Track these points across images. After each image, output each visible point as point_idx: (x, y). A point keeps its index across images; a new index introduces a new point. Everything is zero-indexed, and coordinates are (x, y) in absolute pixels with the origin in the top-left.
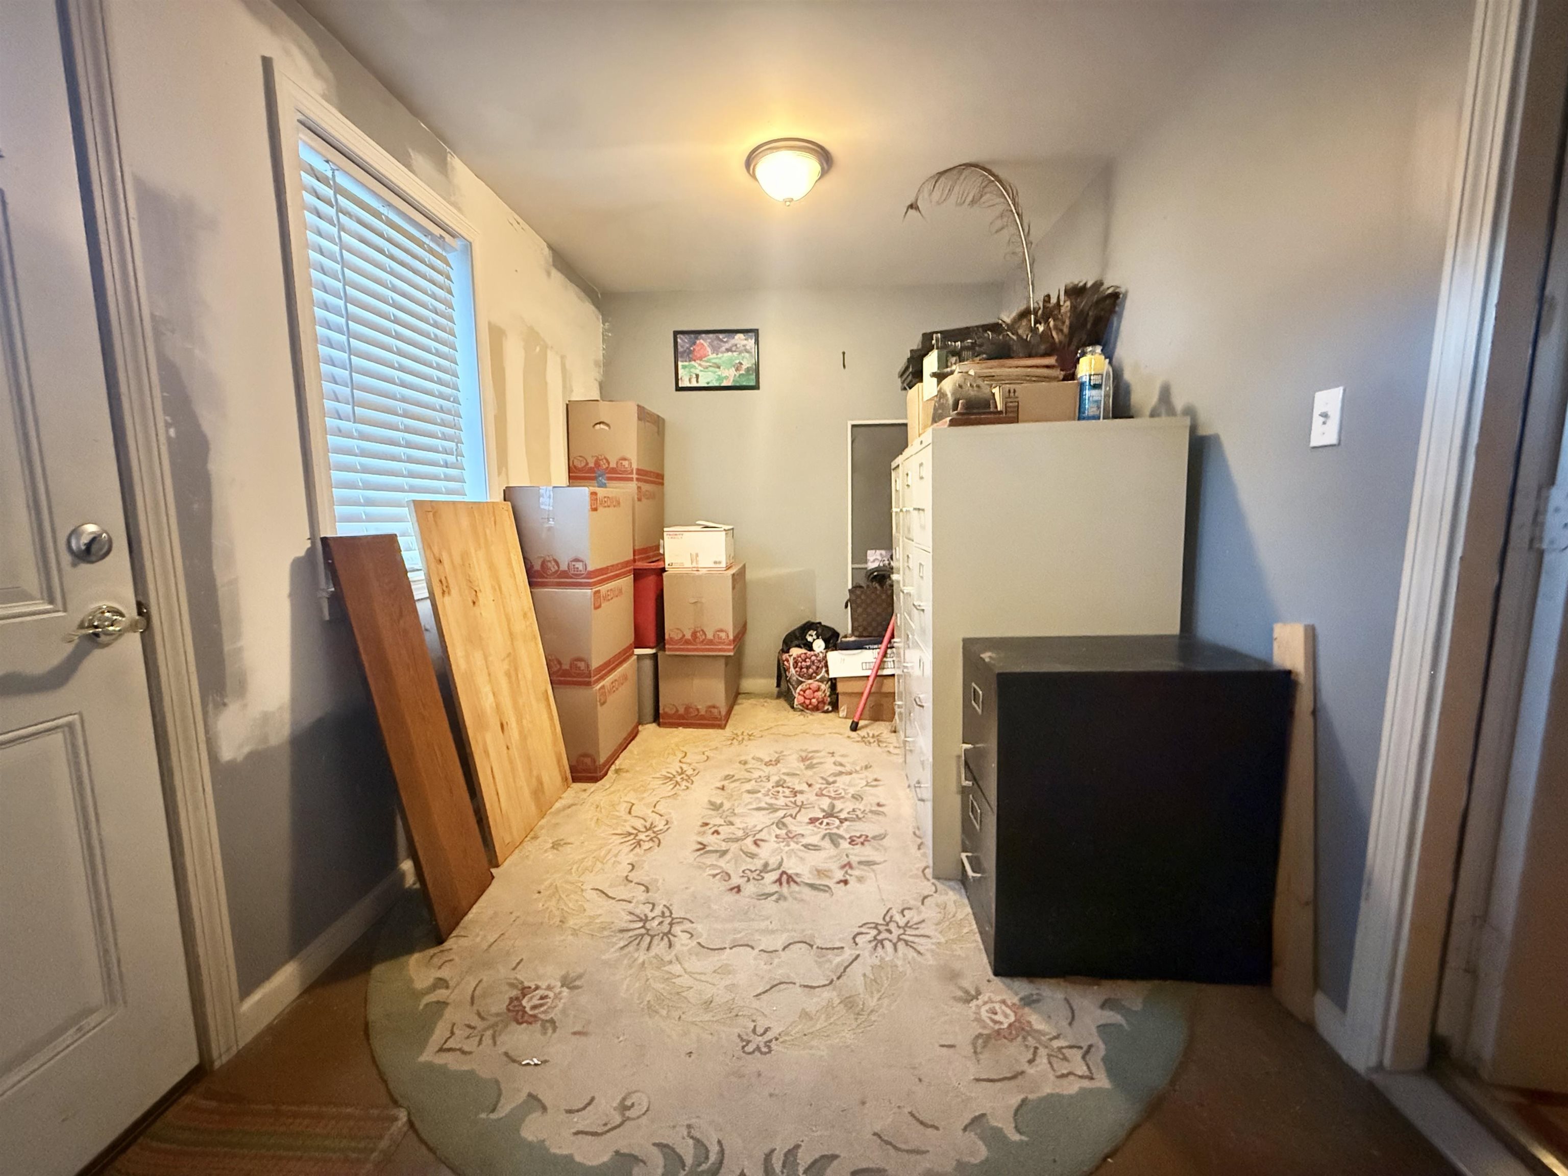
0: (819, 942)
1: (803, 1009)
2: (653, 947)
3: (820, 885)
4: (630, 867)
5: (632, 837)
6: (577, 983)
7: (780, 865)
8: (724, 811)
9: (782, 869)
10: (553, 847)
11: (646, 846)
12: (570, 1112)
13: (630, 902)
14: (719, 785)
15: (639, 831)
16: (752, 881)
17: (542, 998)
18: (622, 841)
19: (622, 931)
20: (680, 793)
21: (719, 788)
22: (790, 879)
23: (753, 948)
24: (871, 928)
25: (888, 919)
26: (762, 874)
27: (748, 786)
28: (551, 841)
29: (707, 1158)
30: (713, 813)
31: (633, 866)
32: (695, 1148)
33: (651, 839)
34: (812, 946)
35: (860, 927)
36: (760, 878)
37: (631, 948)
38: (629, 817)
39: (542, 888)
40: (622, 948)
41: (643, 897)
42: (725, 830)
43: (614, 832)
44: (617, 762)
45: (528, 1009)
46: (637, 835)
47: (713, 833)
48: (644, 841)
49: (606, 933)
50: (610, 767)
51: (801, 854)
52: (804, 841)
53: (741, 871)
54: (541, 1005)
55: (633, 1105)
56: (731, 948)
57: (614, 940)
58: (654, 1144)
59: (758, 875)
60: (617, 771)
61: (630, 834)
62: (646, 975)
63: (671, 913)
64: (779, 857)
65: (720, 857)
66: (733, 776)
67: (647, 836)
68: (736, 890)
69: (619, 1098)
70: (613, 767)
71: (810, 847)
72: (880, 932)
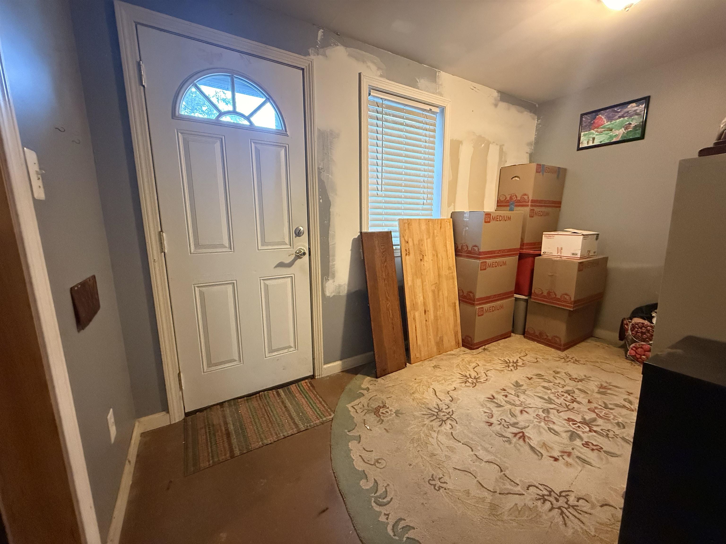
0: (507, 473)
1: (469, 490)
2: (434, 421)
3: (537, 450)
4: (454, 388)
5: (465, 378)
6: (399, 415)
7: (525, 428)
8: (520, 389)
9: (523, 430)
10: (433, 367)
11: (468, 384)
12: (364, 449)
13: (441, 401)
14: (529, 376)
15: (471, 377)
16: (501, 426)
17: (387, 412)
18: (460, 377)
19: (428, 409)
20: (505, 371)
21: (528, 378)
22: (523, 437)
23: (472, 451)
24: (546, 489)
25: (564, 494)
26: (510, 426)
27: (546, 384)
28: (435, 364)
29: (384, 498)
30: (512, 386)
31: (455, 389)
32: (383, 492)
33: (473, 383)
34: (501, 471)
35: (539, 484)
36: (507, 427)
37: (426, 417)
38: (472, 370)
39: (417, 378)
40: (423, 414)
41: (447, 401)
42: (511, 398)
43: (461, 373)
44: (487, 346)
45: (380, 412)
46: (468, 378)
47: (503, 395)
48: (469, 382)
49: (423, 406)
50: (482, 346)
51: (542, 430)
52: (551, 426)
53: (500, 419)
54: (385, 414)
55: (380, 463)
56: (463, 444)
57: (424, 410)
58: (374, 479)
59: (507, 425)
60: (485, 349)
61: (466, 376)
62: (422, 429)
63: (452, 415)
64: (527, 425)
65: (496, 407)
66: (543, 376)
67: (472, 381)
68: (490, 424)
69: (378, 458)
70: (484, 347)
71: (552, 431)
72: (550, 495)
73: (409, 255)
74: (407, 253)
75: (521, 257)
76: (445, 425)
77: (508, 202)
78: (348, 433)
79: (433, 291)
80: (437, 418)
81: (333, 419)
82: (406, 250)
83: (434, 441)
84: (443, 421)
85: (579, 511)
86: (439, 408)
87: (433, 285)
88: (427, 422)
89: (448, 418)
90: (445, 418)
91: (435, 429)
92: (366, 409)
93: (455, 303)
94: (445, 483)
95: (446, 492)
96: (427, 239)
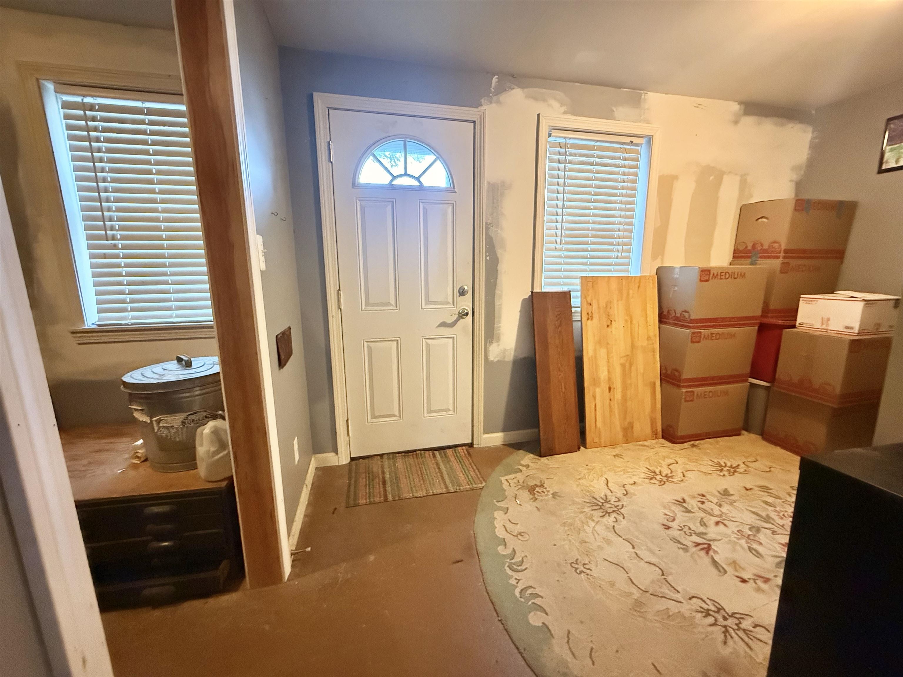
0: (669, 579)
1: (615, 582)
2: (596, 511)
3: (721, 566)
4: (633, 483)
5: (653, 474)
6: (557, 497)
7: (714, 540)
8: (727, 498)
9: (711, 543)
10: (614, 456)
11: (654, 481)
12: (510, 521)
13: (612, 493)
14: (748, 487)
15: (661, 475)
16: (682, 532)
17: (543, 492)
18: (646, 472)
19: (593, 498)
20: (715, 475)
21: (745, 488)
22: (708, 549)
23: (634, 548)
24: (715, 605)
25: (738, 616)
26: (693, 534)
27: (770, 500)
28: (617, 453)
29: (518, 566)
30: (717, 494)
31: (635, 483)
32: (519, 561)
33: (661, 482)
34: (663, 575)
35: (708, 598)
36: (689, 534)
37: (588, 505)
38: (666, 467)
39: (590, 465)
40: (585, 502)
41: (620, 494)
42: (707, 506)
43: (649, 467)
44: (698, 442)
45: (536, 490)
46: (657, 475)
47: (699, 501)
48: (656, 479)
49: (587, 494)
50: (690, 441)
51: (738, 548)
52: (755, 546)
53: (684, 524)
54: (540, 493)
55: (523, 536)
56: (624, 539)
57: (587, 497)
58: (513, 548)
60: (693, 446)
61: (655, 472)
62: (579, 516)
63: (621, 509)
64: (719, 538)
65: (683, 512)
66: (771, 489)
67: (660, 478)
68: (667, 527)
69: (522, 531)
70: (692, 442)
71: (753, 552)
72: (718, 612)
73: (592, 319)
74: (589, 317)
75: (763, 328)
76: (608, 517)
77: (749, 252)
78: (496, 503)
79: (623, 366)
80: (601, 508)
81: (483, 487)
82: (588, 314)
83: (589, 530)
84: (607, 512)
85: (751, 637)
86: (606, 498)
87: (622, 357)
88: (587, 510)
89: (614, 511)
90: (610, 510)
91: (594, 518)
92: (520, 485)
93: (654, 383)
94: (589, 569)
95: (588, 578)
96: (618, 301)
